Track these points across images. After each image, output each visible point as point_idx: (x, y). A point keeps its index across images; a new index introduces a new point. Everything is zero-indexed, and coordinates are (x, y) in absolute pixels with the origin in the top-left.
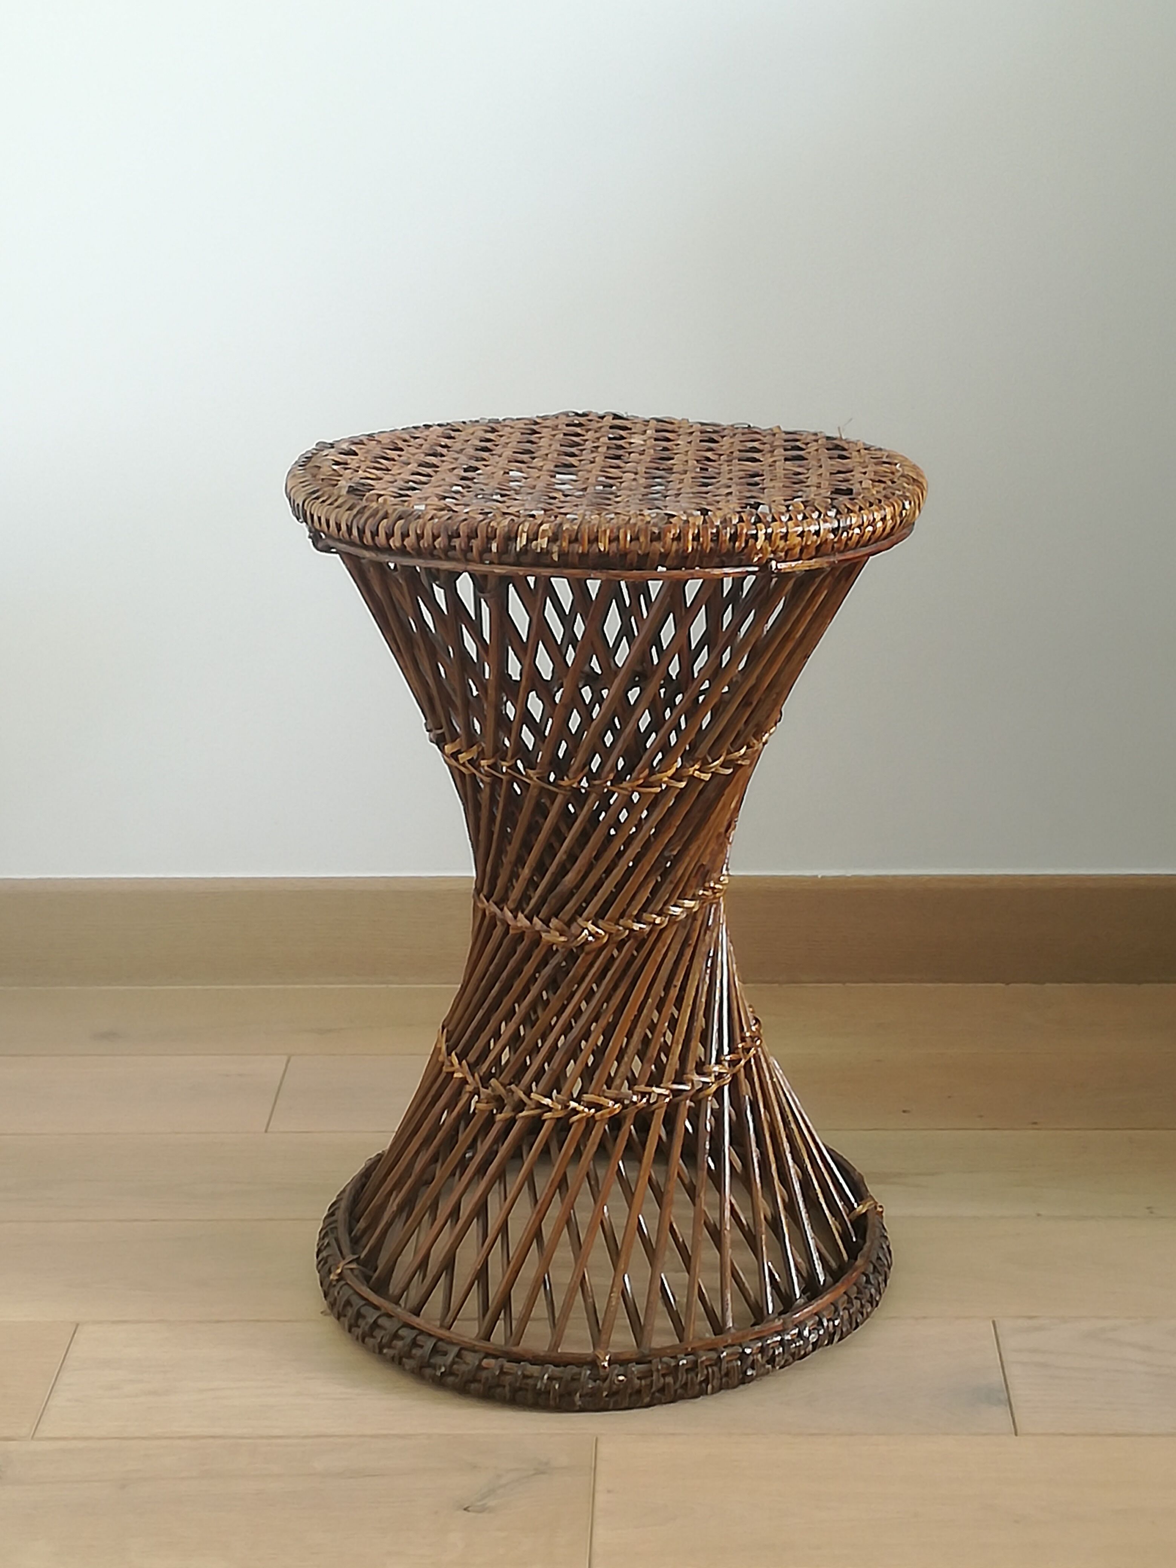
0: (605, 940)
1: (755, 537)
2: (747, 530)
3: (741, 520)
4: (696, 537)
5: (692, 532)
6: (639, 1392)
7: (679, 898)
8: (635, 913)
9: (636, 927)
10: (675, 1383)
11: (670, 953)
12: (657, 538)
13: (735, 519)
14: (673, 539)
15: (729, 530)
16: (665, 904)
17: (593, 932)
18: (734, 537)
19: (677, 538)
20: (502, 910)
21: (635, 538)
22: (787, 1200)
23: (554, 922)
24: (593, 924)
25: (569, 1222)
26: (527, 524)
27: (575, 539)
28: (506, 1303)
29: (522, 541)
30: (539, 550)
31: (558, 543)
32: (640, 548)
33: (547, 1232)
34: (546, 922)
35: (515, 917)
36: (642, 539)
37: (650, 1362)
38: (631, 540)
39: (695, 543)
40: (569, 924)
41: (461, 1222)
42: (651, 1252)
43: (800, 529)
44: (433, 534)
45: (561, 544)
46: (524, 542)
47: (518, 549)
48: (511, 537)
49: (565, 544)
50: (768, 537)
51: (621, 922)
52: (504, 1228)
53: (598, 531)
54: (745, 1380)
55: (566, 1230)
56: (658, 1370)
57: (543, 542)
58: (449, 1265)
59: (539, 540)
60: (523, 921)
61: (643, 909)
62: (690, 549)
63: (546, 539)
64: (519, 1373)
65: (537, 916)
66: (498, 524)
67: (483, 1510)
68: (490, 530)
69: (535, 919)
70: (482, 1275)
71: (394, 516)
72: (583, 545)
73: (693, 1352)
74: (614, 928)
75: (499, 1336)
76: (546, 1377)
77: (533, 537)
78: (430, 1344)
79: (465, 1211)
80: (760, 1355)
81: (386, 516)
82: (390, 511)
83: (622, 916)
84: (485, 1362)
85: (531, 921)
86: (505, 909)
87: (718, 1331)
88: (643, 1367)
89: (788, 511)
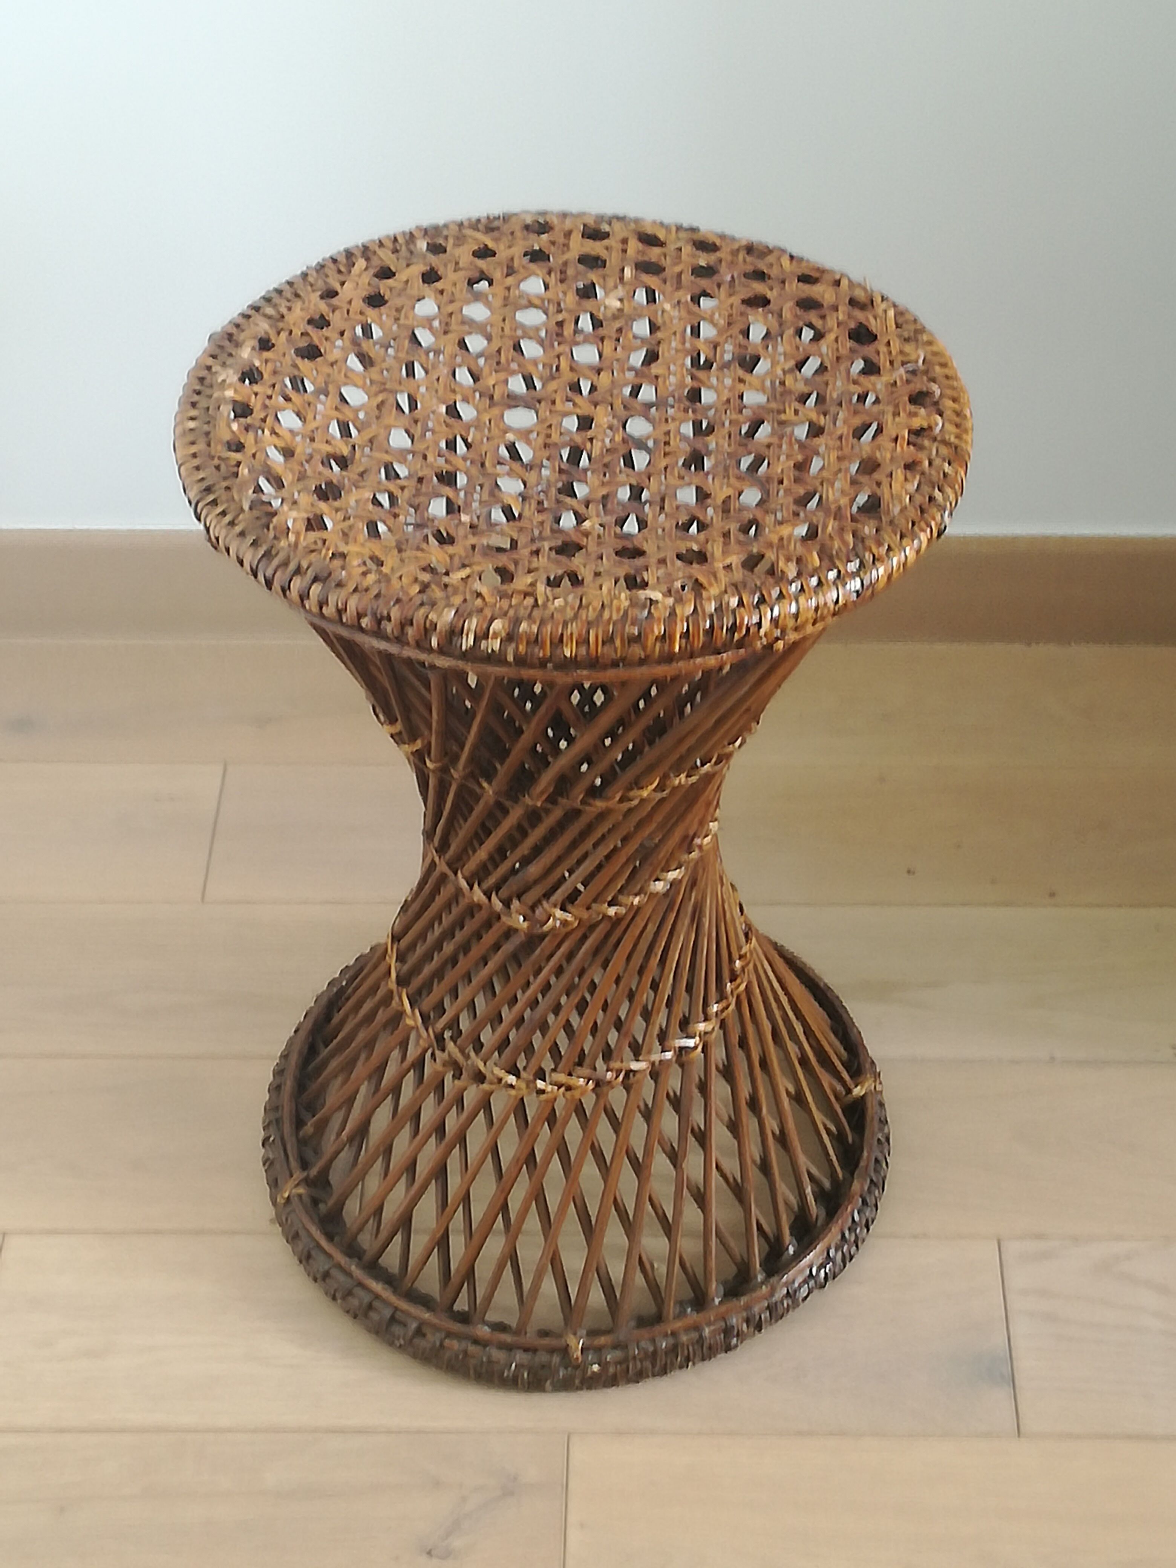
0: (575, 924)
1: (759, 623)
2: (749, 618)
3: (741, 603)
4: (686, 635)
5: (681, 627)
6: (614, 1375)
7: (663, 871)
8: (610, 898)
9: (612, 911)
10: (653, 1364)
11: (650, 924)
12: (637, 639)
13: (734, 601)
14: (656, 641)
15: (727, 622)
16: (646, 881)
17: (561, 919)
18: (733, 629)
19: (663, 638)
20: (456, 874)
21: (609, 640)
23: (515, 904)
24: (561, 909)
25: (539, 1196)
26: (474, 621)
27: (535, 641)
28: (470, 1274)
29: (468, 642)
30: (490, 651)
31: (513, 645)
32: (616, 652)
33: (514, 1205)
34: (507, 903)
35: (471, 888)
36: (618, 643)
37: (627, 1347)
38: (604, 643)
39: (684, 641)
40: (533, 908)
41: (417, 1185)
42: (630, 1227)
44: (358, 613)
45: (517, 648)
46: (471, 642)
47: (464, 648)
48: (455, 632)
49: (522, 648)
50: (775, 622)
51: (594, 906)
52: (466, 1199)
53: (562, 635)
54: (728, 1348)
55: (534, 1203)
56: (634, 1358)
57: (496, 645)
58: (405, 1222)
59: (490, 640)
60: (478, 895)
61: (621, 891)
62: (677, 649)
63: (499, 641)
64: (485, 1359)
65: (497, 894)
66: (440, 615)
67: (447, 1554)
68: (428, 625)
69: (494, 896)
70: (443, 1242)
71: (310, 574)
72: (543, 647)
73: (674, 1334)
74: (585, 915)
76: (514, 1364)
77: (483, 635)
78: (387, 1313)
79: (423, 1168)
80: (745, 1325)
81: (298, 571)
82: (305, 565)
83: (595, 900)
84: (447, 1342)
85: (489, 898)
86: (459, 874)
87: (700, 1301)
88: (618, 1354)
89: (799, 575)
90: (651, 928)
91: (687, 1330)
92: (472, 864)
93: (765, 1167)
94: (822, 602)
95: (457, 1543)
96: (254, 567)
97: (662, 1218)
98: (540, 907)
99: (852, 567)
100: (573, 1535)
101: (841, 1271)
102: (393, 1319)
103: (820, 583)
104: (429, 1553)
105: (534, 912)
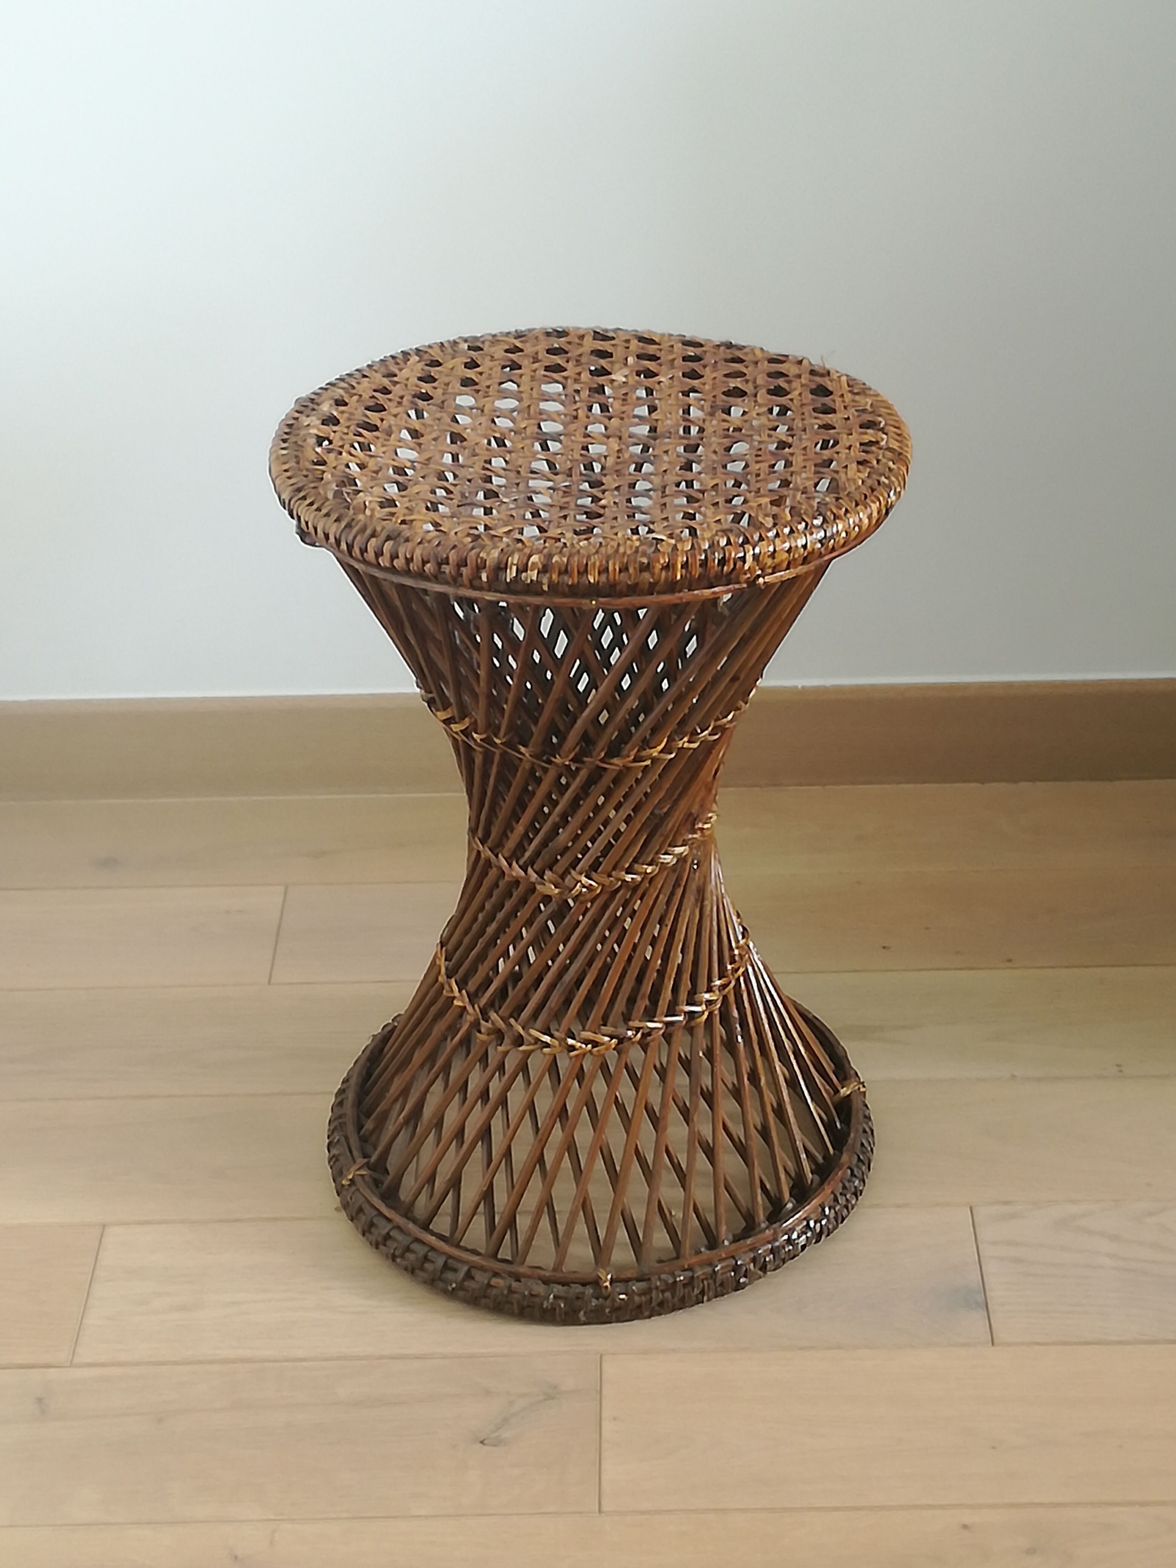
0: (598, 891)
1: (743, 559)
2: (735, 554)
3: (729, 543)
4: (685, 565)
5: (681, 559)
6: (640, 1307)
7: (670, 846)
8: (627, 865)
9: (628, 878)
10: (673, 1297)
11: (661, 896)
12: (646, 568)
13: (723, 542)
14: (662, 569)
15: (718, 556)
16: (657, 853)
17: (587, 885)
18: (723, 562)
19: (667, 567)
20: (497, 856)
21: (624, 569)
22: (775, 1105)
23: (548, 874)
24: (586, 877)
25: (571, 1147)
26: (516, 556)
27: (565, 571)
28: (511, 1223)
29: (511, 573)
30: (529, 581)
31: (548, 575)
32: (630, 578)
33: (549, 1157)
34: (541, 874)
35: (510, 865)
36: (631, 570)
37: (649, 1279)
38: (620, 571)
39: (684, 571)
40: (563, 877)
41: (465, 1146)
42: (649, 1174)
43: (787, 545)
44: (423, 559)
45: (551, 577)
46: (514, 575)
47: (508, 580)
48: (501, 567)
49: (555, 577)
50: (756, 557)
51: (614, 873)
52: (508, 1154)
53: (587, 564)
54: (739, 1287)
55: (566, 1154)
56: (657, 1288)
57: (533, 575)
58: (455, 1183)
59: (529, 572)
60: (517, 871)
61: (635, 860)
62: (679, 577)
63: (536, 571)
64: (526, 1293)
65: (532, 867)
66: (488, 554)
67: (498, 1443)
68: (479, 561)
69: (530, 870)
70: (488, 1195)
71: (383, 536)
72: (571, 576)
73: (690, 1269)
74: (606, 881)
75: (505, 1252)
76: (552, 1296)
77: (523, 568)
78: (440, 1261)
79: (470, 1133)
80: (752, 1265)
81: (373, 535)
82: (379, 529)
83: (614, 868)
84: (494, 1281)
85: (526, 872)
86: (500, 856)
87: (713, 1243)
88: (643, 1285)
89: (775, 525)
90: (663, 899)
91: (702, 1265)
92: (511, 844)
93: (765, 1133)
94: (793, 545)
95: (506, 1434)
96: (338, 536)
97: (677, 1167)
98: (569, 876)
99: (817, 522)
100: (607, 1426)
101: (835, 1228)
102: (446, 1267)
103: (792, 531)
104: (482, 1442)
105: (563, 880)
